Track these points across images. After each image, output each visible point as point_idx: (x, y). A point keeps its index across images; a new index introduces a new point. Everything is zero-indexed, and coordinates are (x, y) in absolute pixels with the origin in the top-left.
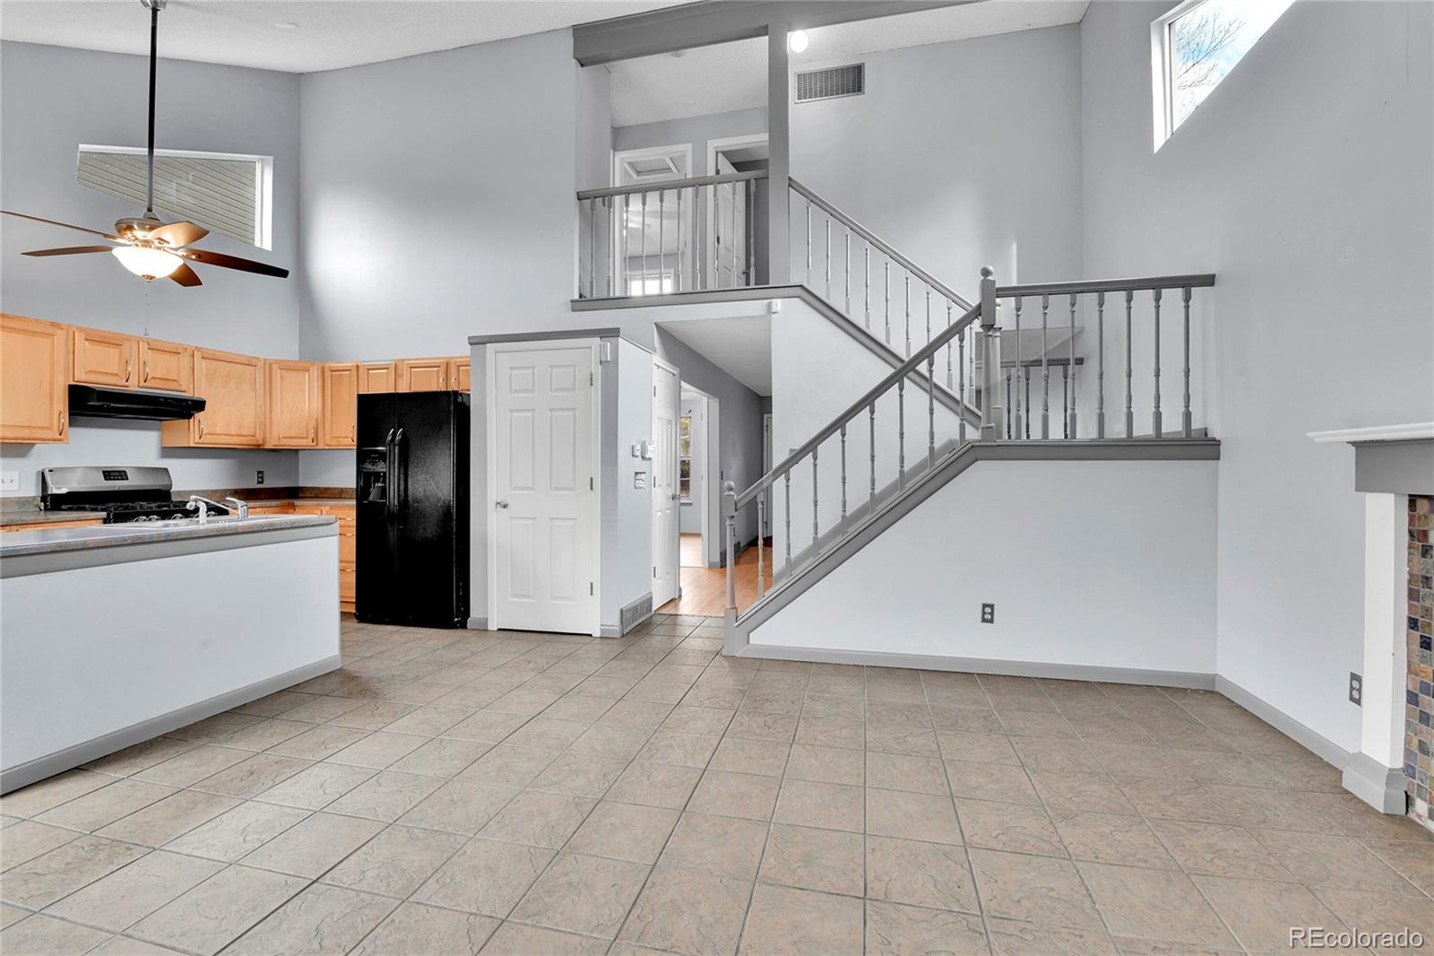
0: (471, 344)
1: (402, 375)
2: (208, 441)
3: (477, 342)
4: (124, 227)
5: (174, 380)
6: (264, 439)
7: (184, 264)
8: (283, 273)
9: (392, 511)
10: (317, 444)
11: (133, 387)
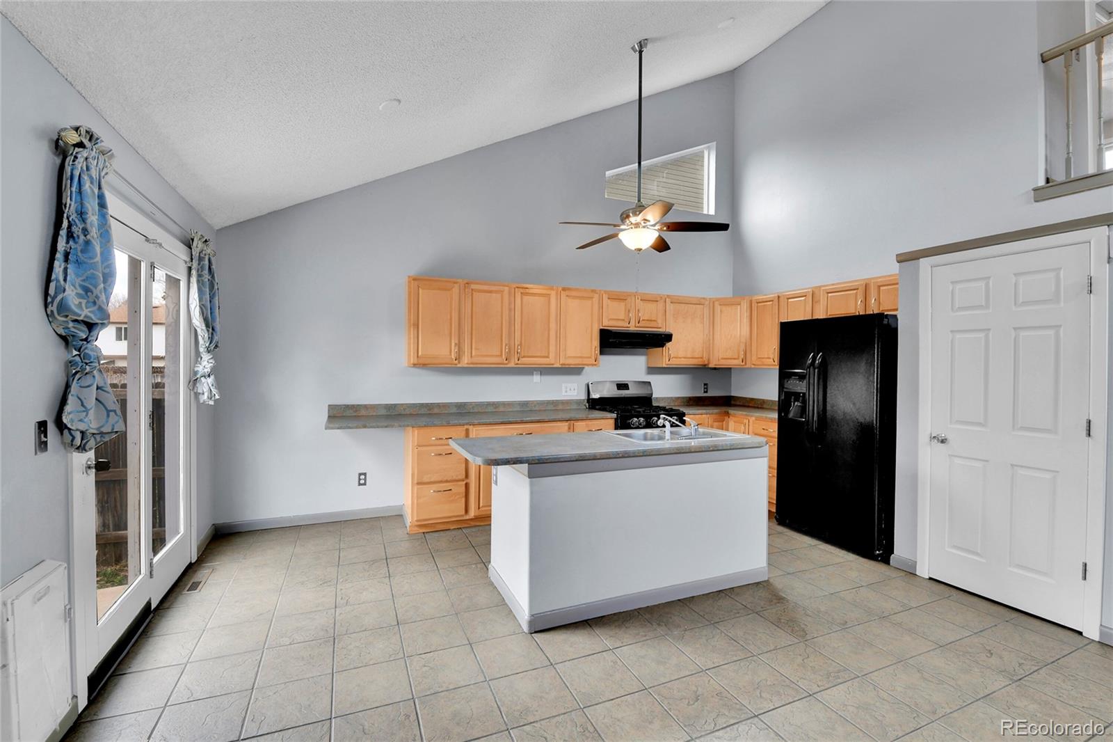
0: (898, 262)
1: (819, 301)
2: (675, 363)
3: (904, 258)
4: (625, 217)
5: (654, 321)
6: (709, 360)
7: (659, 235)
8: (723, 227)
9: (810, 430)
10: (746, 364)
11: (632, 328)
